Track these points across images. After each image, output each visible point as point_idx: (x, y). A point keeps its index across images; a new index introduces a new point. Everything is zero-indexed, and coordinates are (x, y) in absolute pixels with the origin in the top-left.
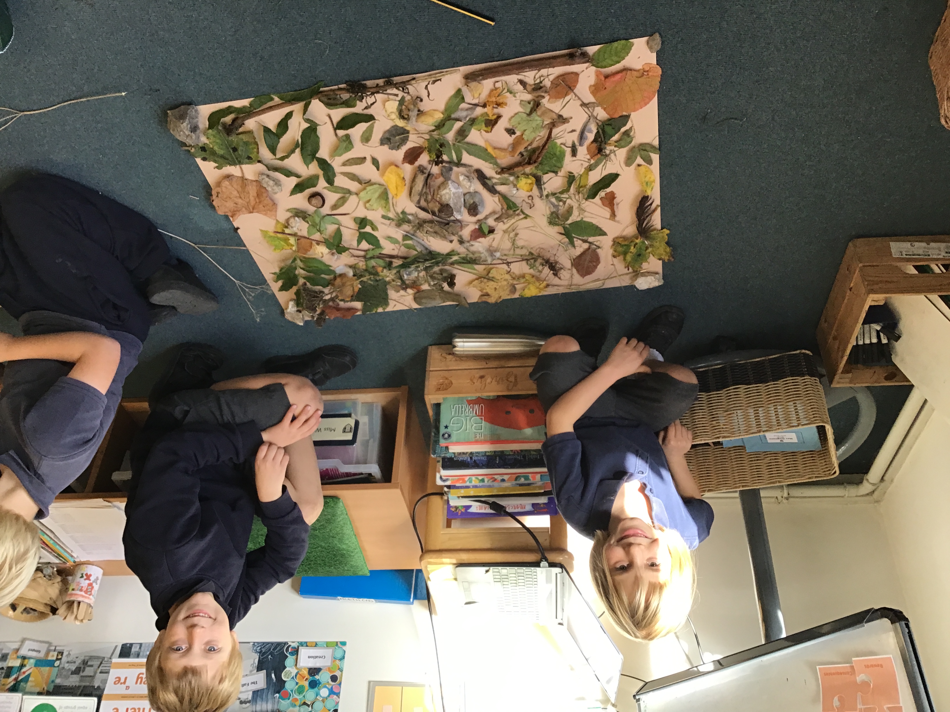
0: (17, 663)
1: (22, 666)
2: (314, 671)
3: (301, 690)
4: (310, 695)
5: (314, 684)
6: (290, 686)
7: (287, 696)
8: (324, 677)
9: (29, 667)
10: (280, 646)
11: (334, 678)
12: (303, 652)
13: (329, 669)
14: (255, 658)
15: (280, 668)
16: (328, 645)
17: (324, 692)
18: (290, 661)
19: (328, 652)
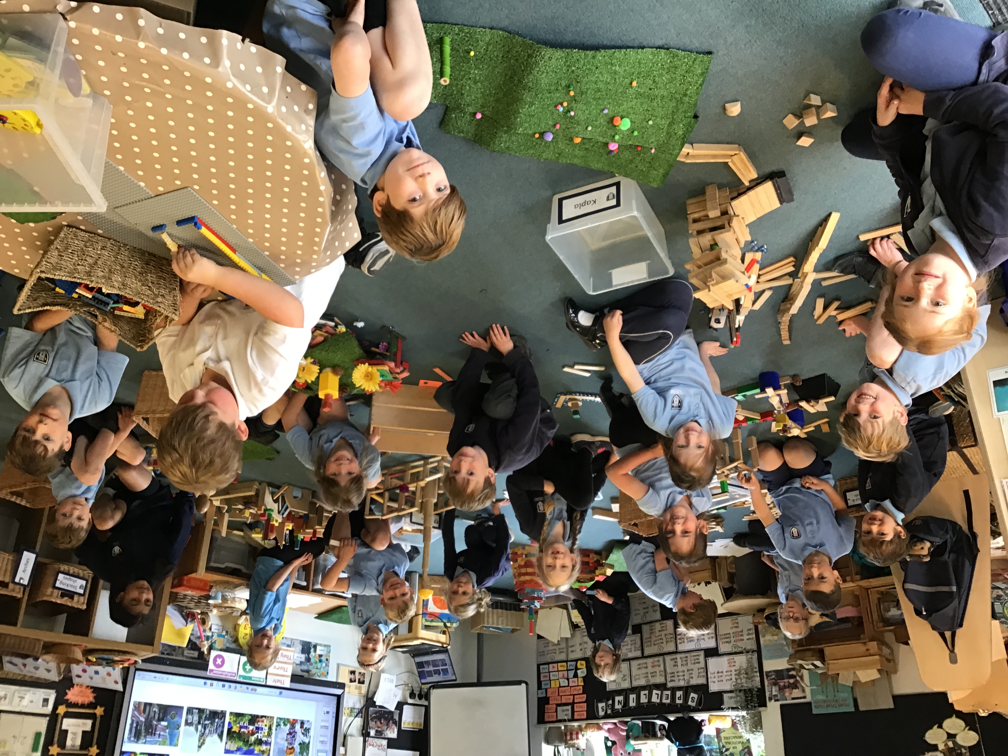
0: (209, 634)
1: (212, 636)
2: (320, 656)
3: (316, 663)
4: (319, 665)
5: (320, 661)
6: (312, 660)
7: (311, 664)
8: (323, 658)
9: (215, 637)
10: (309, 643)
11: (327, 660)
12: (318, 648)
13: (326, 655)
14: (300, 647)
15: (309, 653)
16: (325, 646)
17: (324, 665)
18: (312, 650)
19: (325, 649)
